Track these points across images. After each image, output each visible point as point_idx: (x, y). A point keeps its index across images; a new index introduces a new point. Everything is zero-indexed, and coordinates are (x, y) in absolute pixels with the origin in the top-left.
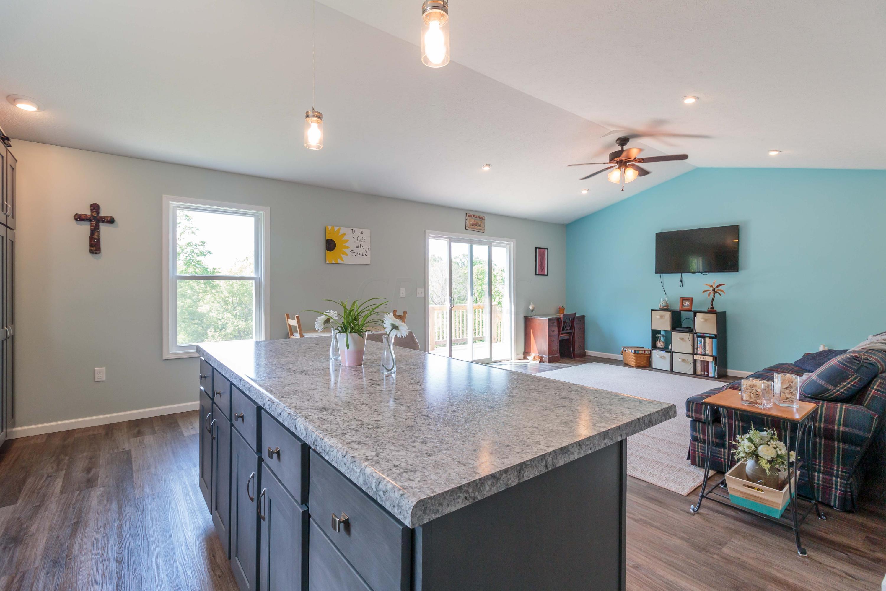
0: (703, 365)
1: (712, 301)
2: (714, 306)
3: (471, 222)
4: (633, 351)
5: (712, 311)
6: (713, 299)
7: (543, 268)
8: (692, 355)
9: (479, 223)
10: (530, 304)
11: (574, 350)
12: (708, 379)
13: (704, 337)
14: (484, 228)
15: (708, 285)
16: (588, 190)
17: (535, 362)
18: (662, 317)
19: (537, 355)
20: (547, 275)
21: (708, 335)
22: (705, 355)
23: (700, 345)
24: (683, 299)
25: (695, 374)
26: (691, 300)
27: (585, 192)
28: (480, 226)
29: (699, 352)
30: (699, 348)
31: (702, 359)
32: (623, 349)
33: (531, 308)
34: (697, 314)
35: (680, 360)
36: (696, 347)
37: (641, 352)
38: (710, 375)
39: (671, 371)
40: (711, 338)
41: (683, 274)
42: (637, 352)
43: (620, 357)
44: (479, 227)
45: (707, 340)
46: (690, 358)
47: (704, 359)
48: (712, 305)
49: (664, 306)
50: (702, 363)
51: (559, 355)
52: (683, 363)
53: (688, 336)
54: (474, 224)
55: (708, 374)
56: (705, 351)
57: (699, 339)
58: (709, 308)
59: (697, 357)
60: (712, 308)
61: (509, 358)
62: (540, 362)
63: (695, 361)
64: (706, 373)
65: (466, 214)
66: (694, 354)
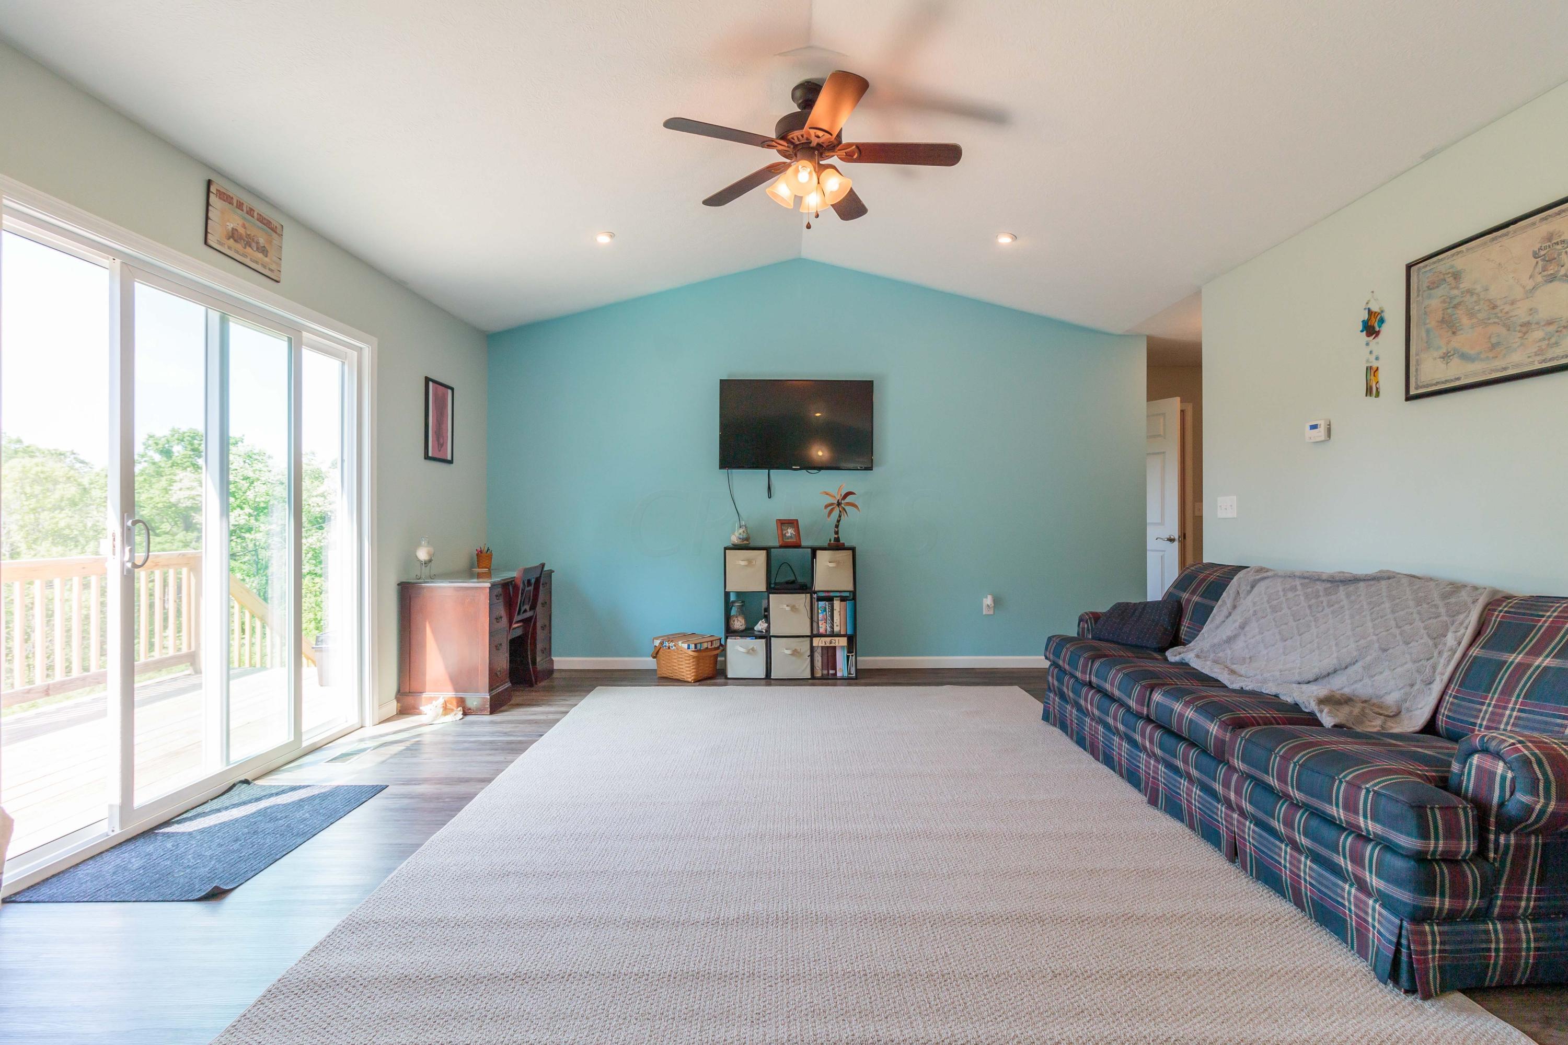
0: (825, 657)
1: (837, 526)
2: (840, 535)
3: (230, 226)
4: (692, 646)
5: (837, 546)
6: (839, 521)
7: (441, 441)
8: (809, 639)
9: (262, 241)
10: (418, 545)
11: (534, 662)
12: (835, 685)
13: (830, 599)
14: (279, 265)
15: (827, 494)
16: (612, 235)
17: (450, 718)
18: (750, 561)
19: (450, 694)
20: (451, 462)
21: (838, 594)
22: (833, 635)
23: (823, 616)
24: (783, 523)
25: (813, 677)
26: (793, 523)
27: (604, 239)
28: (264, 251)
29: (822, 630)
30: (820, 623)
31: (828, 645)
32: (662, 643)
33: (422, 554)
34: (819, 553)
35: (788, 652)
36: (815, 619)
37: (705, 645)
38: (839, 674)
39: (768, 679)
40: (843, 599)
41: (772, 471)
42: (699, 646)
43: (648, 663)
44: (260, 255)
45: (837, 603)
46: (804, 646)
47: (831, 643)
48: (837, 533)
49: (744, 540)
50: (825, 651)
51: (508, 685)
52: (794, 658)
53: (802, 600)
54: (241, 238)
55: (836, 674)
56: (832, 627)
57: (821, 604)
58: (830, 540)
59: (817, 642)
60: (837, 540)
61: (354, 721)
62: (465, 714)
63: (812, 649)
64: (831, 672)
65: (209, 183)
66: (812, 636)
